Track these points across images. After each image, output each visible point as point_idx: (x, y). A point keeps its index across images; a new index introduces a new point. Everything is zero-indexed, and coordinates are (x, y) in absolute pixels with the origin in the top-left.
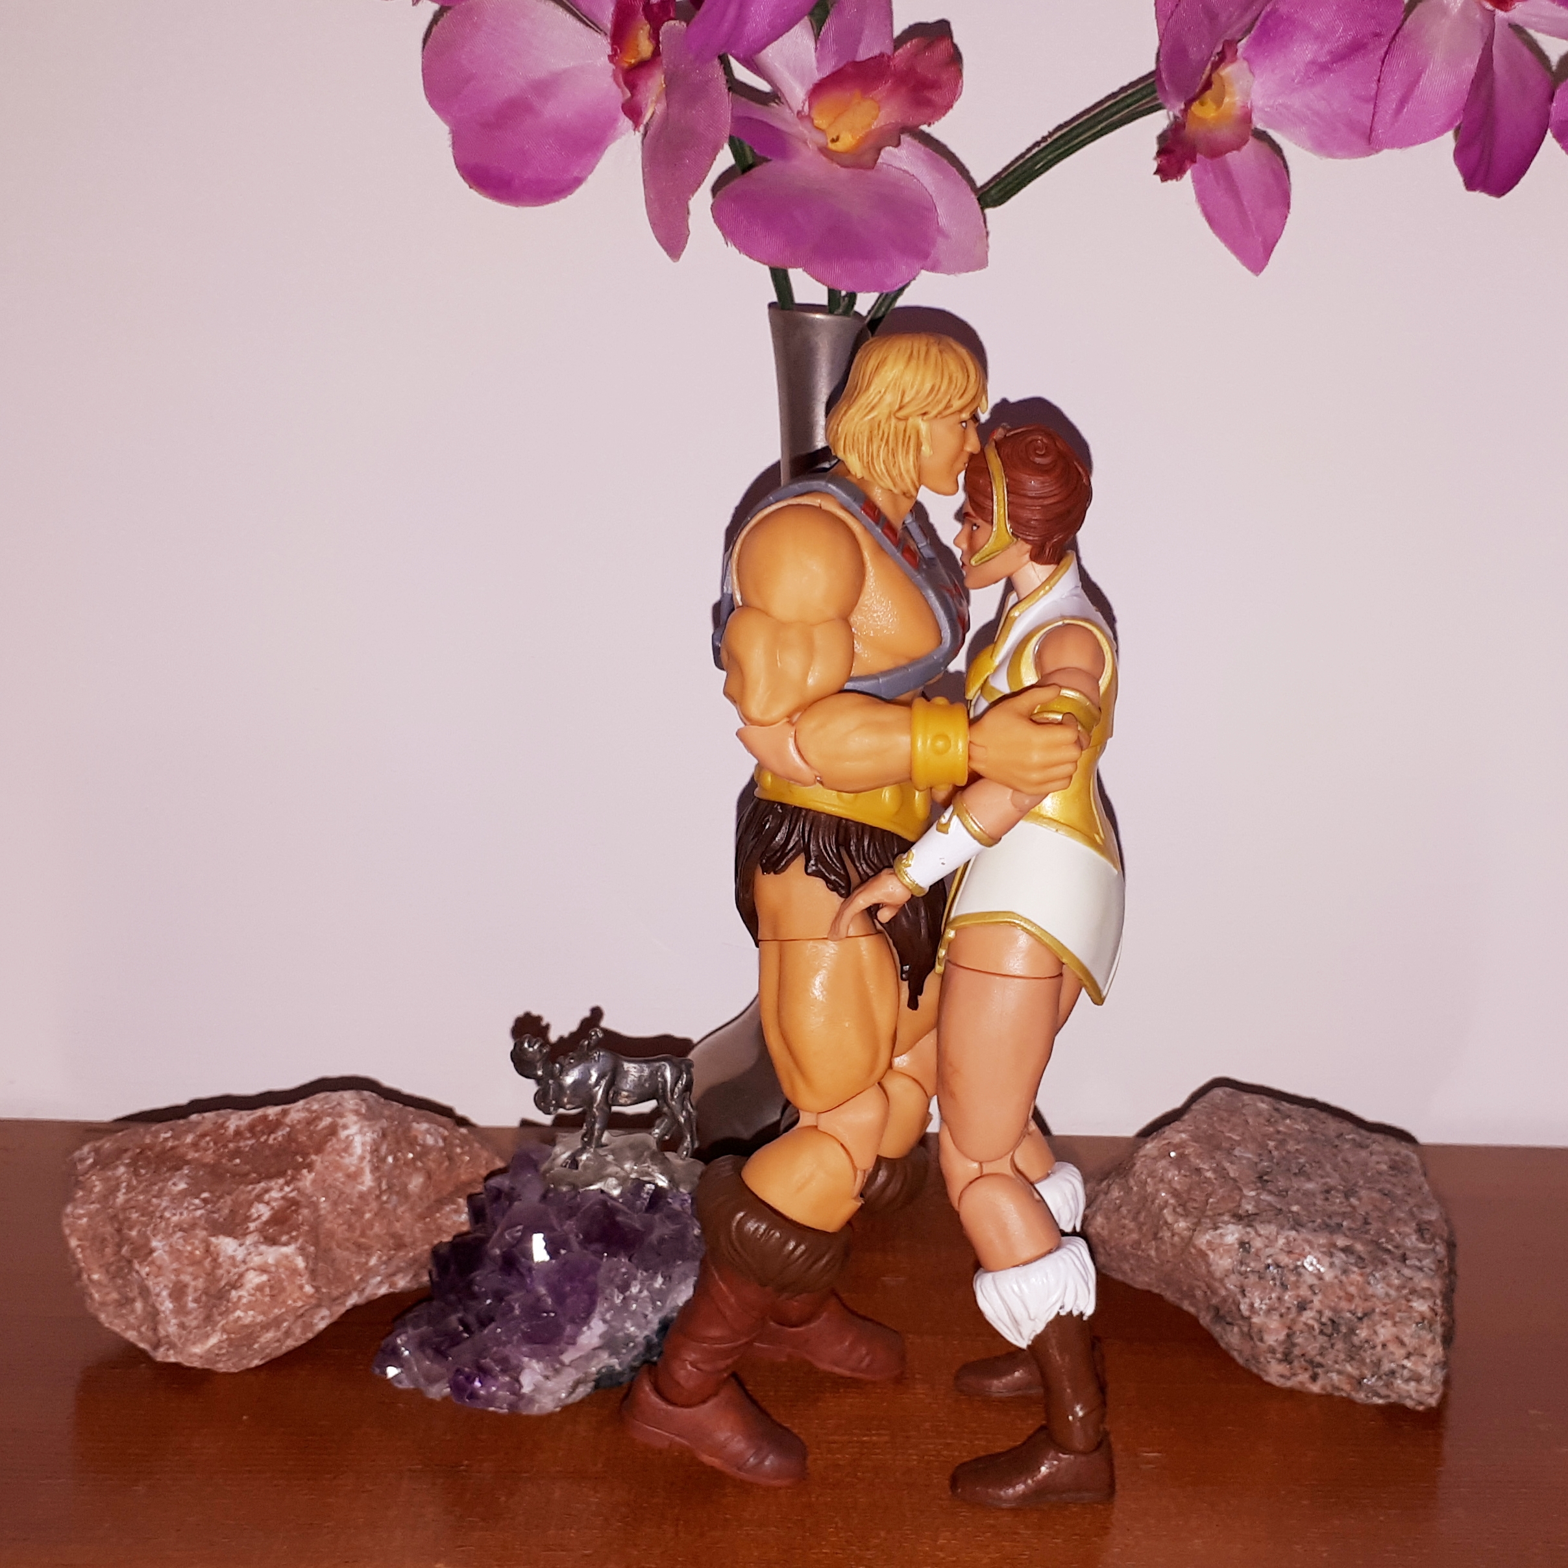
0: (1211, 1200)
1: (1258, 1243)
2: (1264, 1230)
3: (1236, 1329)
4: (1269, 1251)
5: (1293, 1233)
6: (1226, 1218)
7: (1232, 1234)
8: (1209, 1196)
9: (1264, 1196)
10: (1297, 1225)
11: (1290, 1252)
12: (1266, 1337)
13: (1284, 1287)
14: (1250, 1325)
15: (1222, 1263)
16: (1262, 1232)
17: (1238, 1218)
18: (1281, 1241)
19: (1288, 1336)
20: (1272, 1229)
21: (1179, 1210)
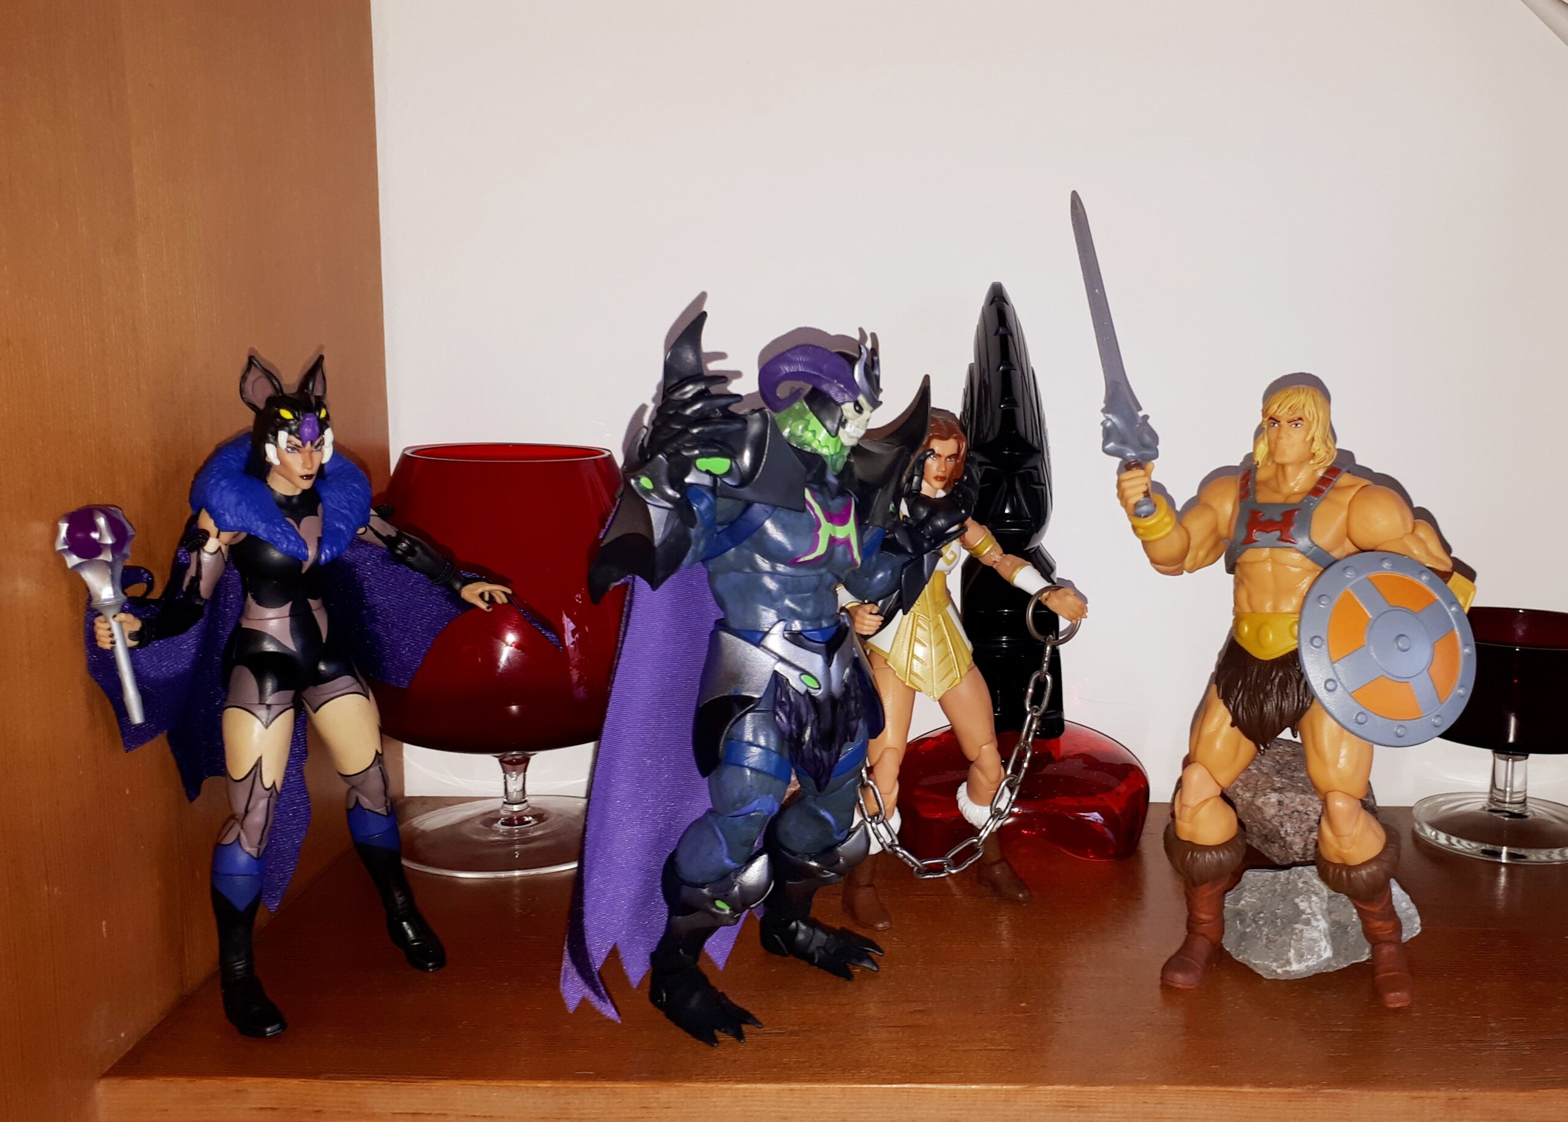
0: (1259, 783)
1: (1287, 801)
2: (1289, 795)
3: (1277, 845)
4: (1293, 805)
5: (1303, 796)
6: (1269, 791)
7: (1274, 797)
8: (1258, 781)
9: (1284, 780)
10: (1304, 792)
11: (1303, 805)
12: (1294, 847)
13: (1302, 822)
14: (1285, 842)
15: (1270, 812)
16: (1288, 796)
17: (1275, 790)
18: (1298, 800)
19: (1305, 845)
20: (1293, 794)
21: (1245, 788)
